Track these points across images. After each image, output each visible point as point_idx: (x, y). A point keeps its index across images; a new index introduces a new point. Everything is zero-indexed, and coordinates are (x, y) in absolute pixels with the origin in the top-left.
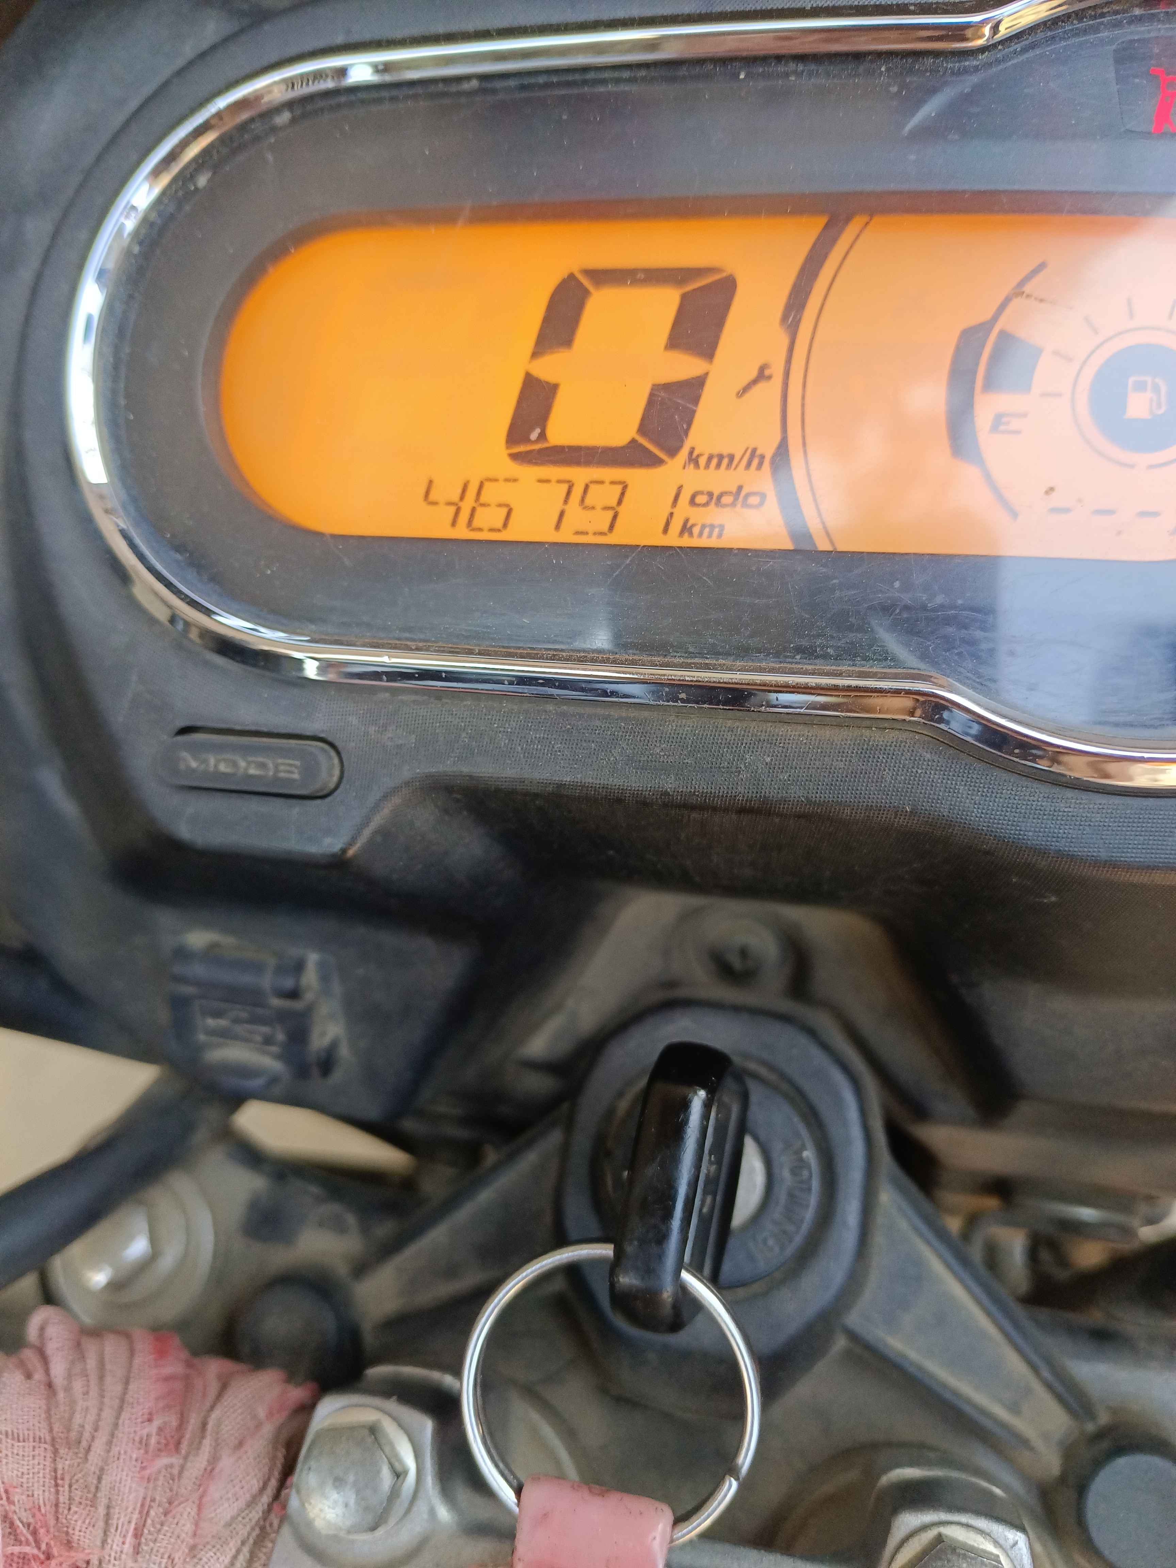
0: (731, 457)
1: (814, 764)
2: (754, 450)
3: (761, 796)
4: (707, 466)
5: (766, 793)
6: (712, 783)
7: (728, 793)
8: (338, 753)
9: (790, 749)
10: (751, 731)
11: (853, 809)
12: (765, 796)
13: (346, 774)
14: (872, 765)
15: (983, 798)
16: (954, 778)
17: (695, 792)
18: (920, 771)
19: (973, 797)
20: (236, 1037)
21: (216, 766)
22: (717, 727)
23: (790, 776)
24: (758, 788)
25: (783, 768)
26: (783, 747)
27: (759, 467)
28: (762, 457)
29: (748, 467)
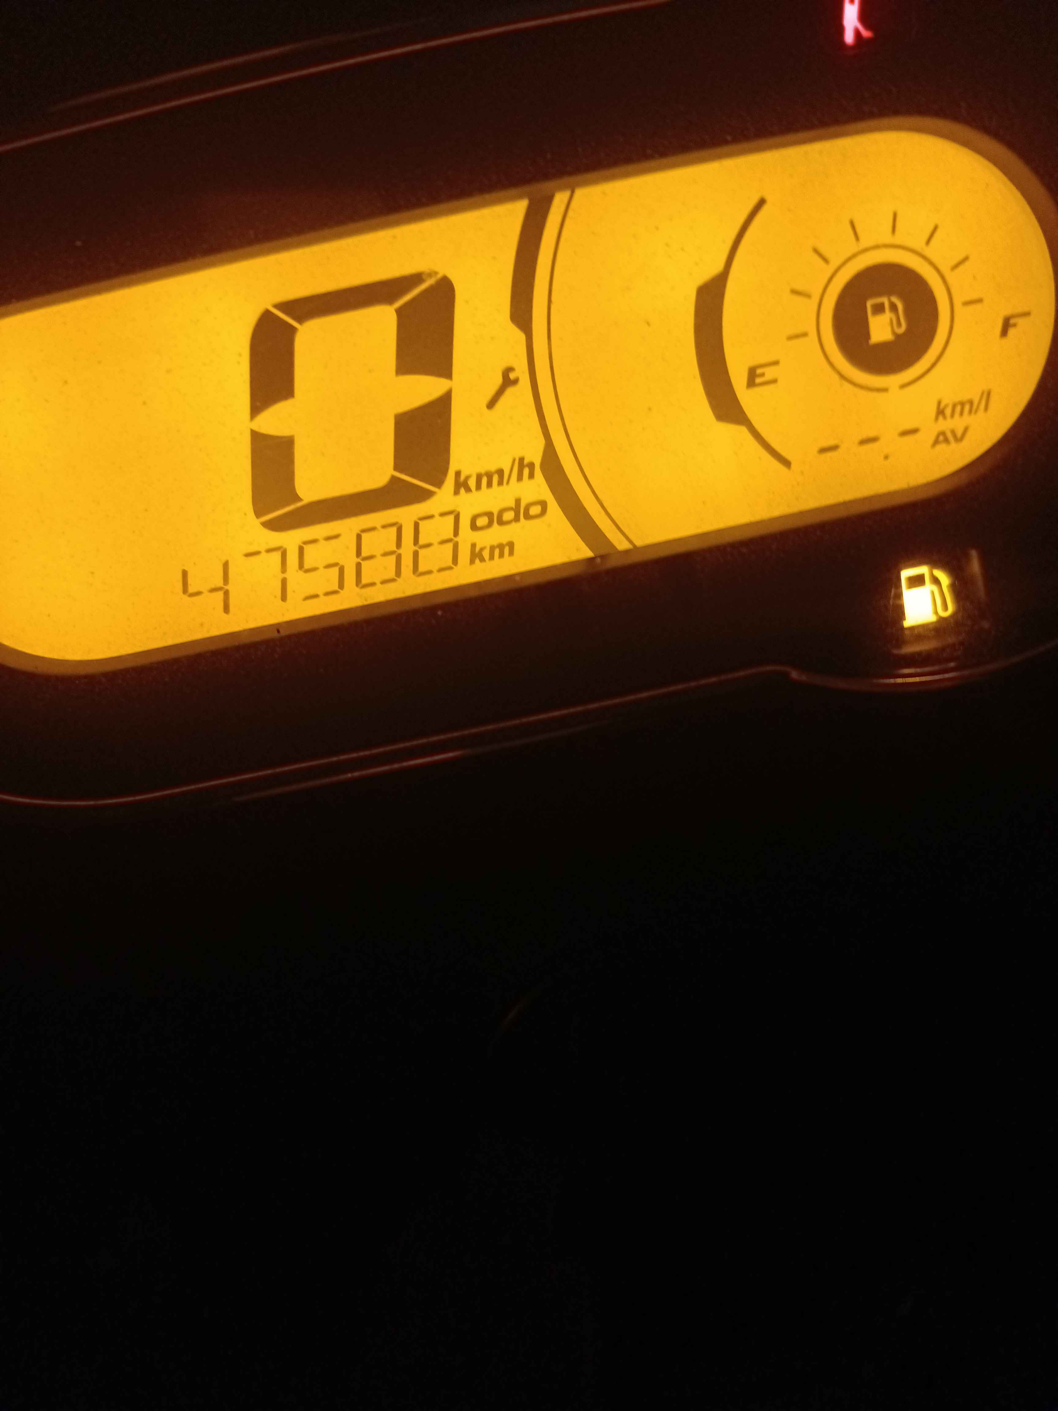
2: (522, 460)
4: (478, 487)
27: (531, 476)
28: (531, 466)
29: (520, 478)
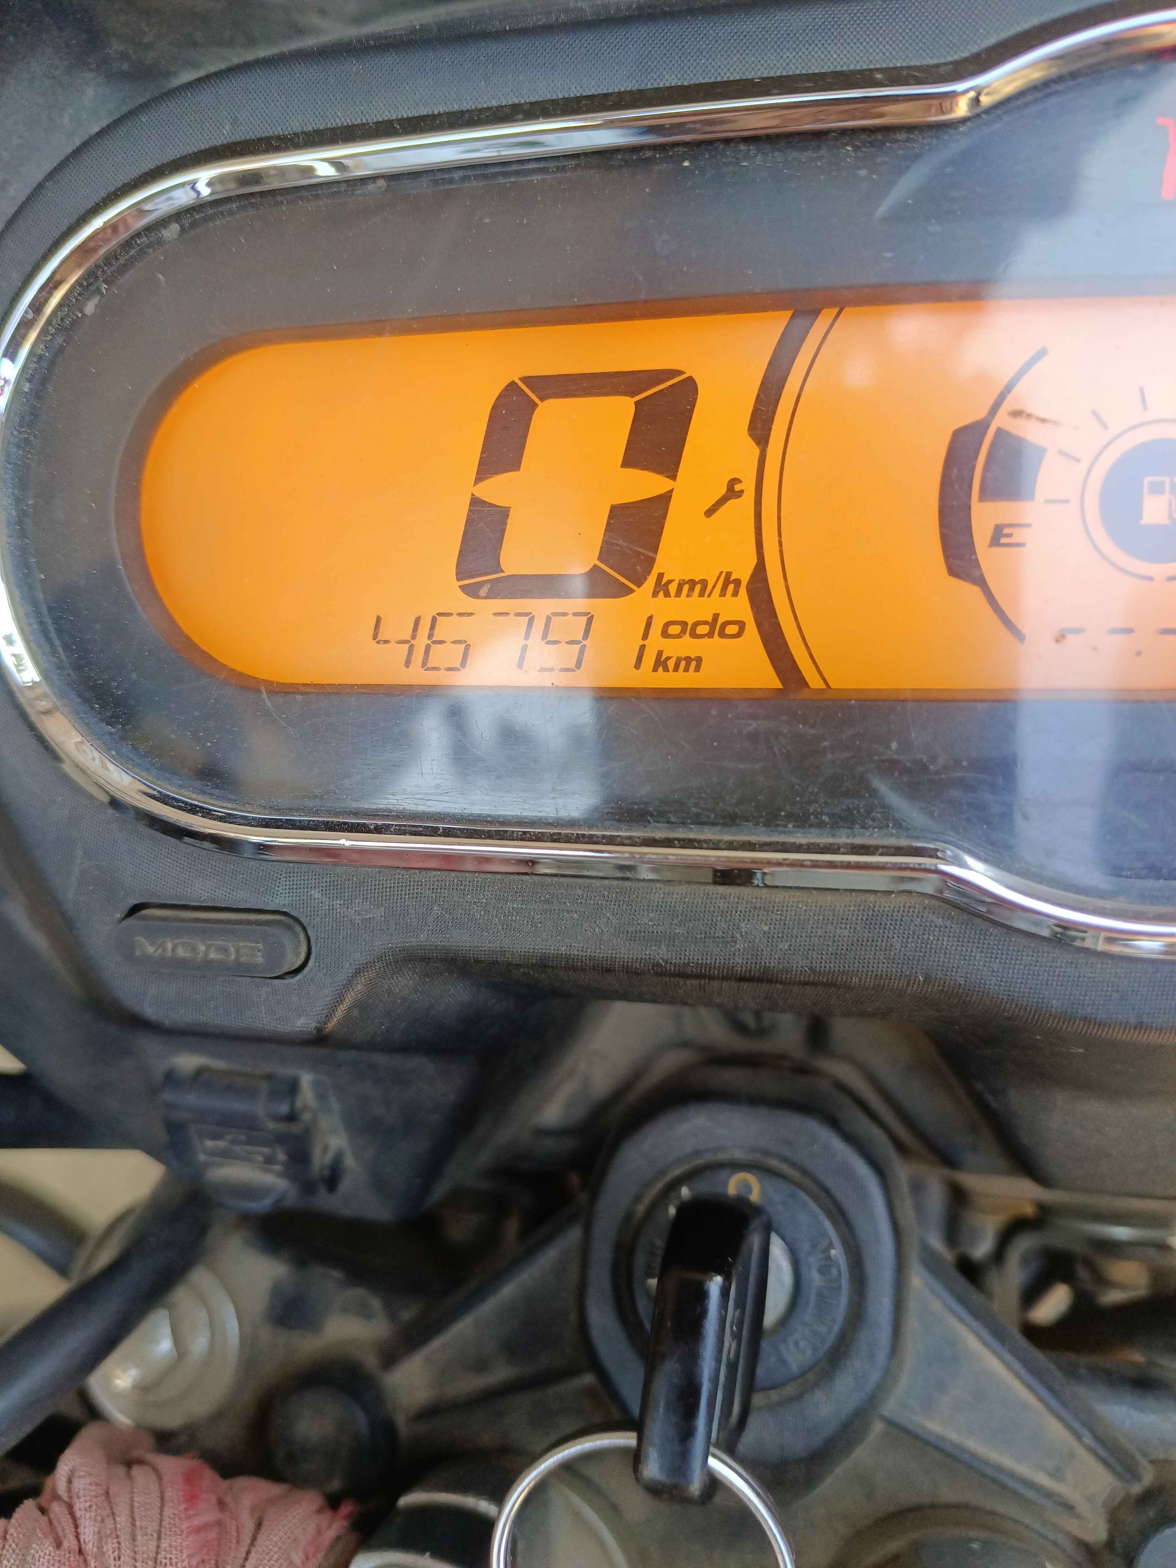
0: (704, 583)
1: (817, 932)
2: (729, 574)
3: (760, 967)
4: (679, 593)
5: (765, 963)
6: (707, 955)
7: (724, 963)
8: (304, 929)
9: (788, 916)
10: (745, 898)
11: (861, 979)
12: (765, 966)
13: (313, 949)
14: (879, 932)
15: (1002, 966)
16: (970, 945)
17: (689, 963)
18: (931, 938)
19: (991, 965)
20: (237, 1158)
21: (173, 950)
22: (708, 894)
23: (791, 945)
24: (757, 959)
25: (783, 937)
26: (781, 915)
27: (735, 594)
28: (738, 583)
29: (723, 594)
